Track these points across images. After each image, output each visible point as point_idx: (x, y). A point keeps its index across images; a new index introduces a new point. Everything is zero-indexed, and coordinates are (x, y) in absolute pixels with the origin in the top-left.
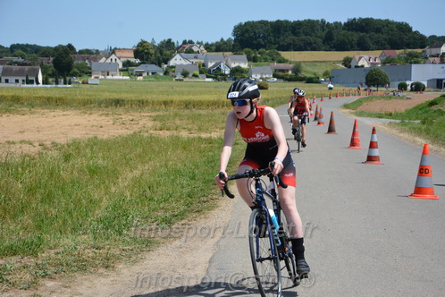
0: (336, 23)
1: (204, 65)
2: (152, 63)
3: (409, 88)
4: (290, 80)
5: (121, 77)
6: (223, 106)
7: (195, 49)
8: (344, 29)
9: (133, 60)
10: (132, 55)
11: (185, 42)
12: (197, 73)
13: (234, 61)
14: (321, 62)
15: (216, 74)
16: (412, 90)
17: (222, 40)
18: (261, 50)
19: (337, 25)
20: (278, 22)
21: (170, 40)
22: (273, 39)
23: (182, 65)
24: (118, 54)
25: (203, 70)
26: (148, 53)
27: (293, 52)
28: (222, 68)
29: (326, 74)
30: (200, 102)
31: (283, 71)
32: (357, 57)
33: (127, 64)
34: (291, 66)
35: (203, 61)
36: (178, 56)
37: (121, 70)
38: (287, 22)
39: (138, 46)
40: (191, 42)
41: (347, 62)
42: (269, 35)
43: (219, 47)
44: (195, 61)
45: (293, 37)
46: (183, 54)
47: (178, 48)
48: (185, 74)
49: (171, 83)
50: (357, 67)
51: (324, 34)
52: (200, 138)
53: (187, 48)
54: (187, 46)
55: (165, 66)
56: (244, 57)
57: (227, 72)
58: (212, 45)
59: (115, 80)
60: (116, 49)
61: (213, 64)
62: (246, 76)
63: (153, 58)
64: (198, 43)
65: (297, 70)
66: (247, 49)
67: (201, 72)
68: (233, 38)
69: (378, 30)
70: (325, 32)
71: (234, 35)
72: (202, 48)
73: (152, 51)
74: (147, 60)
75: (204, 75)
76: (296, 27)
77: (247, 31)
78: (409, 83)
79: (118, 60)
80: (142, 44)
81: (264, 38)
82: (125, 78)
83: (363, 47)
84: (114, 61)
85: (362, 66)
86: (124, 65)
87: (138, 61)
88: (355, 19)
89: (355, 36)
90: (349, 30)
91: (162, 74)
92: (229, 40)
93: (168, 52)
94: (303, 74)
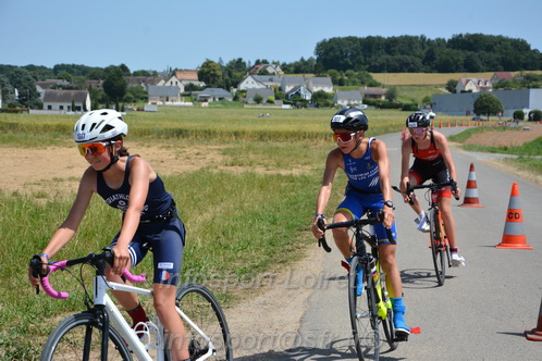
0: (438, 40)
1: (280, 89)
2: (219, 87)
3: (526, 117)
4: (383, 107)
5: (183, 103)
6: (304, 137)
7: (270, 70)
8: (448, 46)
9: (197, 83)
10: (195, 77)
11: (258, 62)
12: (273, 98)
13: (316, 84)
14: (420, 86)
15: (295, 100)
16: (530, 120)
17: (302, 59)
18: (349, 71)
19: (440, 42)
20: (369, 38)
21: (240, 60)
22: (362, 57)
23: (254, 89)
24: (179, 75)
25: (280, 95)
26: (215, 75)
27: (387, 75)
28: (302, 92)
29: (426, 100)
30: (277, 132)
31: (374, 96)
32: (464, 81)
33: (190, 88)
34: (384, 90)
35: (279, 85)
36: (249, 79)
37: (183, 95)
38: (379, 38)
39: (203, 66)
40: (265, 62)
41: (451, 86)
42: (358, 54)
43: (299, 68)
44: (270, 84)
45: (388, 56)
46: (256, 76)
47: (250, 69)
48: (258, 100)
49: (242, 110)
50: (463, 92)
51: (423, 53)
52: (279, 175)
53: (260, 69)
54: (261, 67)
55: (235, 90)
56: (329, 79)
57: (308, 98)
58: (290, 65)
59: (176, 106)
60: (176, 70)
61: (291, 88)
62: (331, 102)
63: (220, 80)
64: (274, 63)
65: (391, 95)
66: (332, 71)
67: (277, 98)
68: (315, 57)
69: (489, 48)
70: (426, 50)
71: (317, 54)
72: (279, 69)
73: (219, 73)
74: (213, 83)
75: (281, 101)
76: (391, 45)
77: (332, 49)
78: (526, 111)
79: (179, 83)
80: (208, 64)
81: (353, 57)
82: (187, 104)
83: (470, 68)
84: (174, 84)
85: (470, 91)
86: (186, 89)
87: (202, 84)
88: (461, 35)
89: (461, 56)
90: (454, 48)
91: (230, 100)
92: (311, 60)
93: (238, 74)
94: (399, 100)
